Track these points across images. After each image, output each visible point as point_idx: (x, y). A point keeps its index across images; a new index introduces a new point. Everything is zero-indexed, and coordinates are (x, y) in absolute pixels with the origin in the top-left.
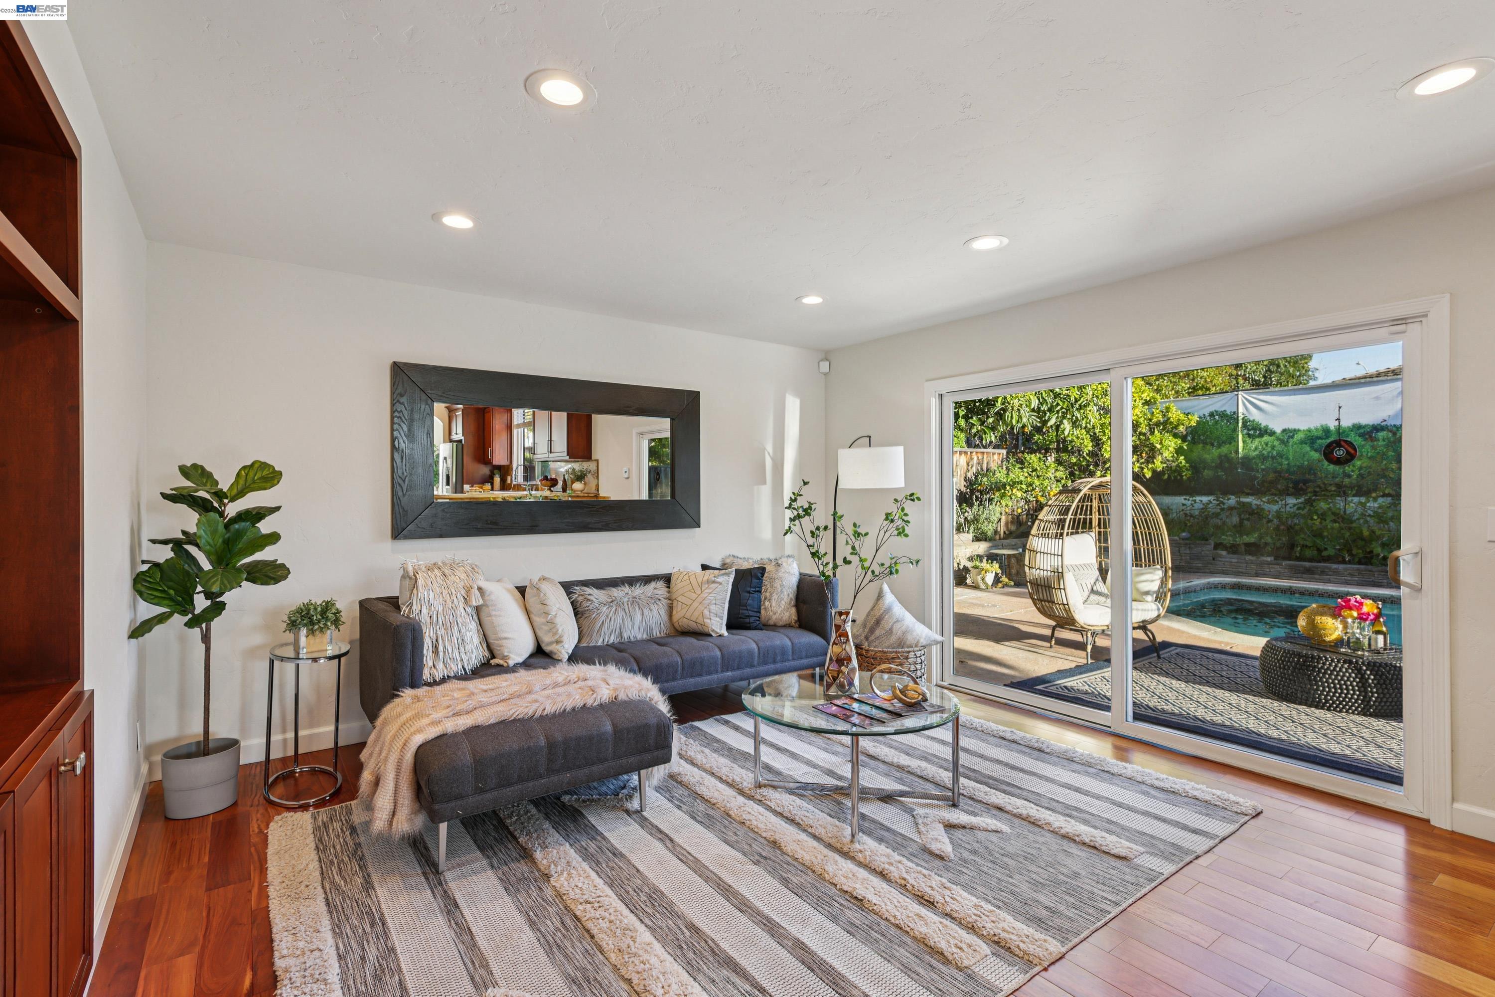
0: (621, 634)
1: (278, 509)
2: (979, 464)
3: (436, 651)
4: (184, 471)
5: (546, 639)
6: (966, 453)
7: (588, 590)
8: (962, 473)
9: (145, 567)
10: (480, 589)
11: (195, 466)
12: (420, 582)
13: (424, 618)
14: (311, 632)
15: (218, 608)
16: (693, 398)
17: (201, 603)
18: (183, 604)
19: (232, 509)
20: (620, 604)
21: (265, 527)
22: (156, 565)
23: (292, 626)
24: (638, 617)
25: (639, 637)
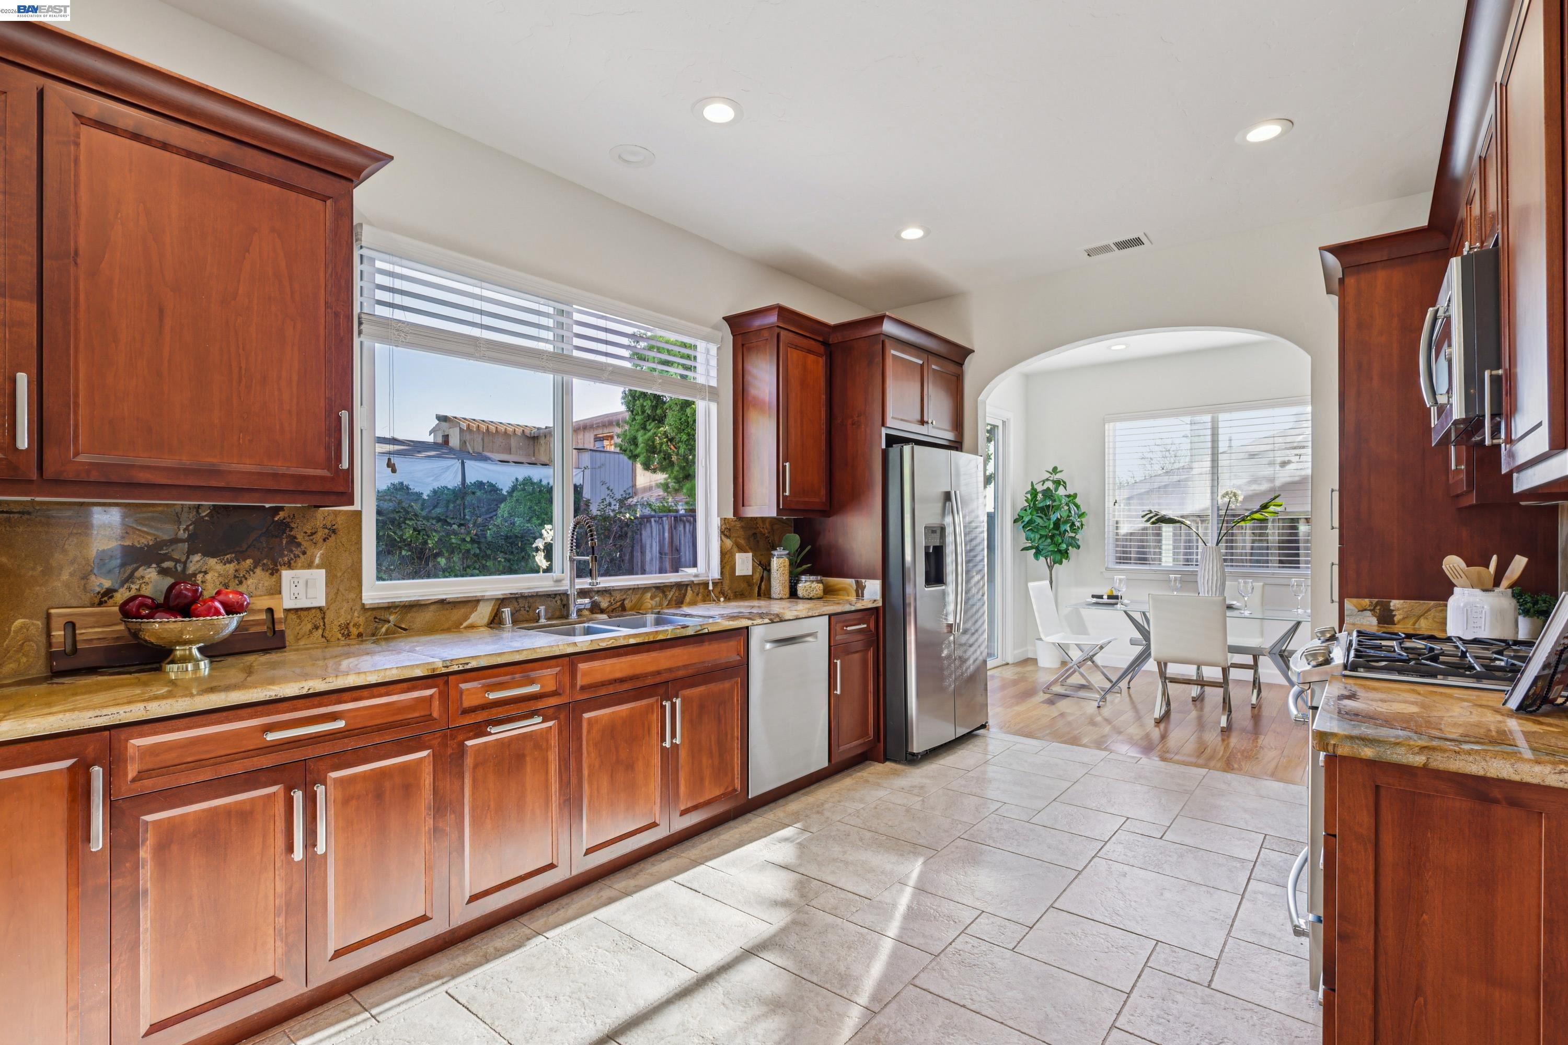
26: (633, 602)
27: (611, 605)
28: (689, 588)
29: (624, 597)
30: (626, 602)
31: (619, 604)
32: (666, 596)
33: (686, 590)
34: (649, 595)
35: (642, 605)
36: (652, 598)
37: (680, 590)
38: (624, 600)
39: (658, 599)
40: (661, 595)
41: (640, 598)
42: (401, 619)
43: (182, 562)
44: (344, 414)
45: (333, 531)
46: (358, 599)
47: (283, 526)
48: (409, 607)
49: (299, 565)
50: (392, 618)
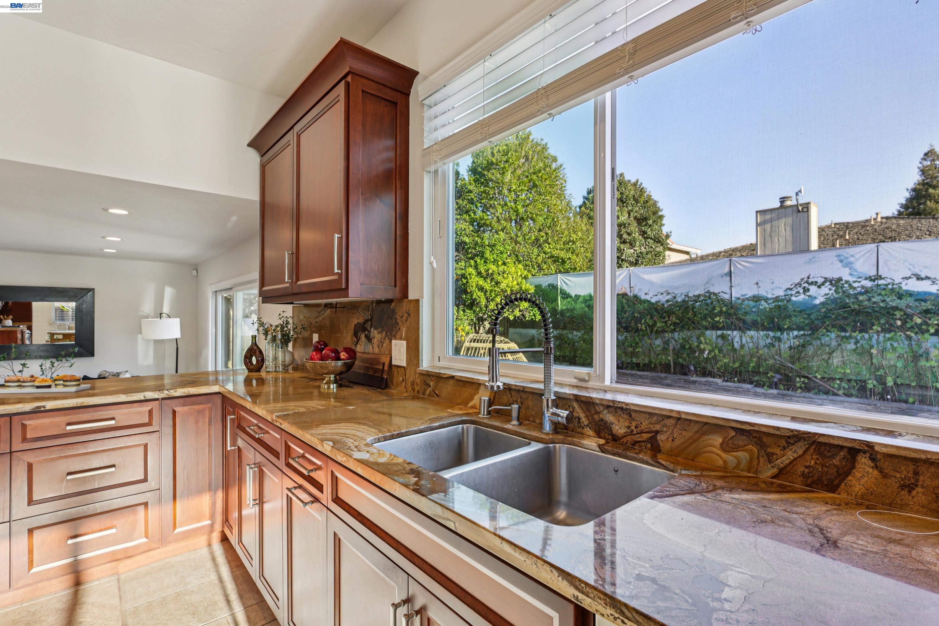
16: (91, 291)
42: (436, 387)
43: (369, 332)
44: (336, 236)
45: (409, 315)
46: (418, 365)
47: (393, 312)
48: (439, 377)
49: (398, 337)
50: (432, 384)
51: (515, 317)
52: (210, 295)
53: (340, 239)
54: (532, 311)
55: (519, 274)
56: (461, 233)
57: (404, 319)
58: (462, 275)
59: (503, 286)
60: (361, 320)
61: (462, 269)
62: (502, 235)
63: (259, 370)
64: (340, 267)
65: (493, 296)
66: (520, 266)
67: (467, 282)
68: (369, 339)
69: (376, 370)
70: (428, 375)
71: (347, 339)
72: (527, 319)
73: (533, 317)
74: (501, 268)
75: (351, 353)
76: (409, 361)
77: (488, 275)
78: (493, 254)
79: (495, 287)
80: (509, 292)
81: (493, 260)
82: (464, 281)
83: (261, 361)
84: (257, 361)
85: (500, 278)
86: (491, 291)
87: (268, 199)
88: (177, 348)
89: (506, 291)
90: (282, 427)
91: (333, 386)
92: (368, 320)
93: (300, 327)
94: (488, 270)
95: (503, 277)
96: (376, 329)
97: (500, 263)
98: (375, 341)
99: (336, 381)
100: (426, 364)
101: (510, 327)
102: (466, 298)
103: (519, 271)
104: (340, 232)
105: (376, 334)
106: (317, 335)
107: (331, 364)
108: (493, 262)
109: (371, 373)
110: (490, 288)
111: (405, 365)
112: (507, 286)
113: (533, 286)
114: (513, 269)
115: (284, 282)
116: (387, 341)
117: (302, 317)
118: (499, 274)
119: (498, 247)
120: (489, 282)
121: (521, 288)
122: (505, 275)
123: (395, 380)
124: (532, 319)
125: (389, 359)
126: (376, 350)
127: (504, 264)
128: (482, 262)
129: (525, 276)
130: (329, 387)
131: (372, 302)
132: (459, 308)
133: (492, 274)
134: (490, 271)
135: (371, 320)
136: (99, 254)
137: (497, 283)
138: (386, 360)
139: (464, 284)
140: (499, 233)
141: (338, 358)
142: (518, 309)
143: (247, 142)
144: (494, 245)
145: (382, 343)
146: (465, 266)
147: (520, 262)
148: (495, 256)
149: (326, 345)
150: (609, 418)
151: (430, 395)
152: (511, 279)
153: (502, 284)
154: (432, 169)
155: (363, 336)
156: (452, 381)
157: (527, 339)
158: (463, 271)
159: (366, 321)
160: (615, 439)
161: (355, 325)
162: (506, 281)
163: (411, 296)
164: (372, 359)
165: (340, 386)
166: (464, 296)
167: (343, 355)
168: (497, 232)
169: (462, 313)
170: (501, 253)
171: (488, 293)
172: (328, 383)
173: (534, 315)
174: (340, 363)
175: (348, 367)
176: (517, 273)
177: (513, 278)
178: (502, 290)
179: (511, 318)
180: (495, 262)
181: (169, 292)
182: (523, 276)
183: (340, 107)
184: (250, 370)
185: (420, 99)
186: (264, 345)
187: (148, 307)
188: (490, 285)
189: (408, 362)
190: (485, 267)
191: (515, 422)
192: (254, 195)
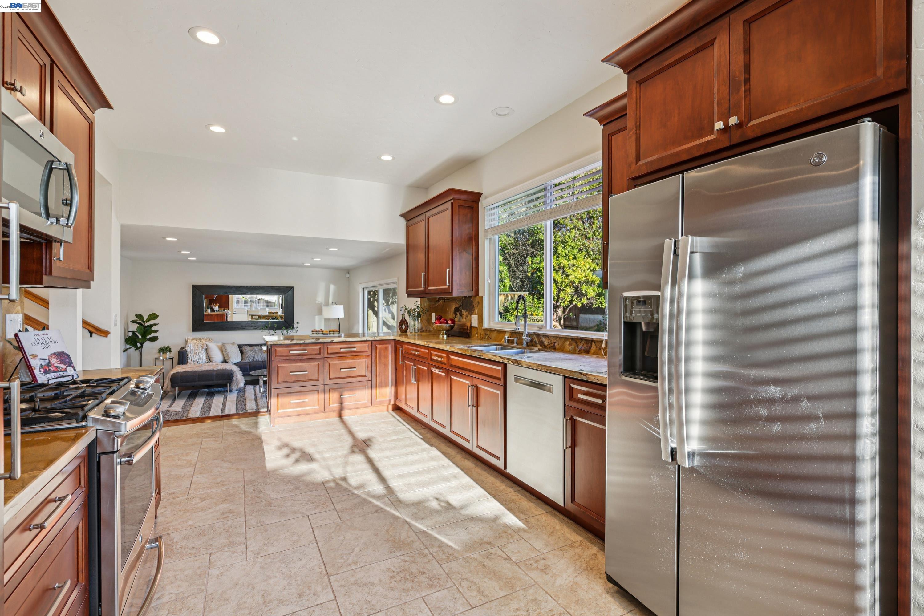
0: (254, 359)
1: (158, 324)
2: (512, 299)
3: (192, 359)
4: (137, 316)
5: (226, 358)
6: (504, 294)
7: (246, 347)
8: (502, 303)
9: (128, 337)
10: (206, 345)
11: (139, 314)
12: (188, 342)
13: (189, 351)
14: (163, 353)
15: (142, 347)
16: (291, 288)
17: (139, 345)
18: (135, 346)
19: (146, 324)
20: (255, 351)
21: (154, 328)
22: (130, 337)
23: (159, 352)
24: (260, 354)
25: (260, 360)
26: (560, 345)
27: (549, 344)
28: (593, 343)
29: (555, 341)
30: (556, 344)
31: (552, 344)
32: (578, 346)
33: (591, 344)
34: (568, 343)
35: (564, 348)
36: (570, 345)
37: (587, 344)
38: (555, 343)
39: (573, 346)
40: (574, 344)
41: (563, 344)
42: (490, 335)
43: (461, 311)
44: (448, 269)
45: (479, 303)
46: (482, 326)
47: (472, 302)
48: (491, 330)
49: (474, 313)
50: (488, 334)
51: (582, 304)
52: (360, 290)
53: (449, 271)
54: (599, 299)
55: (588, 267)
56: (538, 232)
57: (477, 305)
58: (537, 268)
59: (572, 278)
60: (457, 306)
61: (538, 263)
62: (574, 233)
63: (406, 332)
64: (449, 283)
65: (564, 286)
66: (589, 260)
67: (541, 275)
68: (461, 315)
69: (464, 329)
70: (486, 330)
71: (450, 315)
72: (594, 306)
73: (600, 305)
74: (571, 262)
75: (453, 321)
76: (479, 323)
77: (559, 268)
78: (565, 250)
79: (565, 279)
80: (577, 283)
81: (565, 255)
82: (539, 274)
83: (407, 327)
84: (405, 327)
85: (569, 271)
86: (562, 282)
87: (410, 242)
88: (339, 325)
89: (574, 282)
90: (430, 346)
91: (445, 337)
92: (461, 306)
93: (425, 310)
94: (560, 264)
95: (573, 270)
96: (464, 310)
97: (571, 258)
98: (464, 316)
99: (446, 334)
100: (486, 325)
101: (580, 313)
102: (540, 288)
103: (587, 264)
104: (449, 268)
105: (464, 313)
106: (434, 314)
107: (444, 326)
108: (565, 257)
109: (462, 331)
110: (561, 280)
111: (477, 326)
112: (575, 278)
113: (598, 278)
114: (582, 262)
115: (422, 288)
116: (469, 316)
117: (425, 304)
118: (570, 268)
119: (570, 244)
120: (560, 274)
121: (588, 279)
122: (575, 269)
123: (473, 334)
124: (599, 306)
125: (470, 324)
126: (465, 320)
127: (575, 258)
128: (555, 257)
129: (593, 269)
130: (443, 337)
131: (463, 297)
132: (534, 297)
133: (563, 267)
134: (562, 265)
135: (462, 306)
136: (302, 266)
137: (568, 275)
138: (469, 324)
139: (539, 277)
140: (572, 231)
141: (447, 323)
142: (585, 298)
143: (399, 213)
144: (567, 242)
145: (467, 316)
146: (540, 261)
147: (590, 255)
148: (567, 251)
149: (442, 317)
150: (543, 339)
151: (487, 339)
152: (580, 271)
153: (571, 276)
154: (488, 238)
155: (458, 314)
156: (495, 332)
157: (595, 324)
158: (538, 265)
159: (460, 306)
160: (545, 347)
161: (455, 308)
162: (576, 274)
163: (480, 295)
164: (463, 324)
165: (448, 336)
166: (539, 287)
167: (450, 322)
168: (569, 230)
169: (536, 301)
170: (573, 248)
171: (559, 284)
172: (443, 335)
173: (601, 303)
174: (448, 325)
175: (452, 327)
176: (585, 266)
177: (581, 270)
178: (571, 281)
179: (579, 305)
180: (567, 256)
181: (332, 287)
182: (591, 268)
183: (448, 213)
184: (401, 331)
185: (484, 207)
186: (408, 318)
187: (320, 299)
188: (561, 277)
189: (478, 325)
190: (557, 261)
191: (515, 344)
192: (401, 240)
